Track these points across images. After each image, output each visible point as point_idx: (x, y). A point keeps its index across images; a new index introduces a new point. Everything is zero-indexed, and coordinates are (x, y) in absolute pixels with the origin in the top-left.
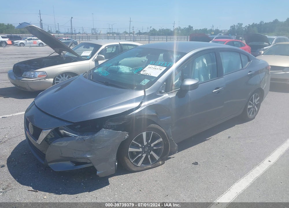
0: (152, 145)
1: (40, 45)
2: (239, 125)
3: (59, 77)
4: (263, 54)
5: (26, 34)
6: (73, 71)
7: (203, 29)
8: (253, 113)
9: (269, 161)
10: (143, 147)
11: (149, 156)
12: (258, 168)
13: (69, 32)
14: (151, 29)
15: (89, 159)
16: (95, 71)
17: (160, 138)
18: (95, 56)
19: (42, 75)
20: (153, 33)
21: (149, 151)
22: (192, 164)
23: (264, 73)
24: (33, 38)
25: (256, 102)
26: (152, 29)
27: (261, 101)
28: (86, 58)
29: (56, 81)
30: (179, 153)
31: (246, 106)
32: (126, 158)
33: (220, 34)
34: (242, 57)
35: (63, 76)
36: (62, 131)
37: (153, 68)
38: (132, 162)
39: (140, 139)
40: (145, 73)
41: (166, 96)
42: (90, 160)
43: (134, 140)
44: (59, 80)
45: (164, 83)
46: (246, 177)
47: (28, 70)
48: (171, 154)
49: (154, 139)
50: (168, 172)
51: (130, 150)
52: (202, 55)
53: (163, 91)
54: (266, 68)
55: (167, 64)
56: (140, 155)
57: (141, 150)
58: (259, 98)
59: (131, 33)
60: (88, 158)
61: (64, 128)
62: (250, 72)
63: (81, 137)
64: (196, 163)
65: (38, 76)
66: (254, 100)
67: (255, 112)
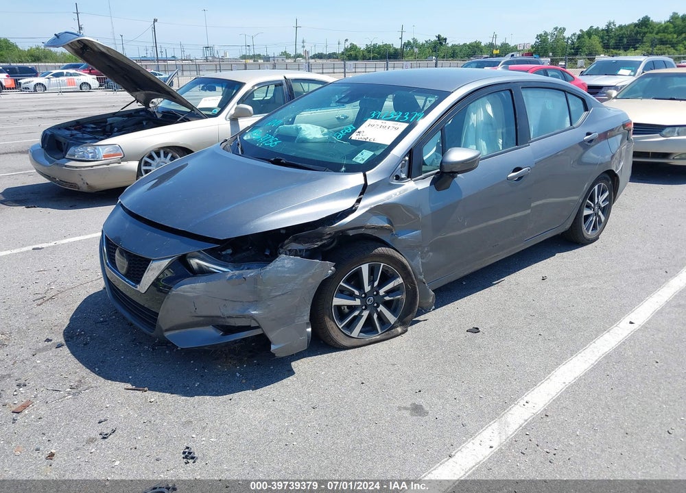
0: (382, 292)
1: (83, 88)
2: (565, 254)
3: (151, 157)
4: (616, 98)
5: (45, 62)
6: (181, 143)
7: (471, 44)
8: (595, 228)
9: (631, 323)
10: (363, 296)
11: (375, 316)
12: (606, 336)
13: (149, 56)
14: (346, 46)
15: (254, 319)
16: (245, 138)
17: (398, 277)
18: (231, 108)
19: (112, 153)
20: (352, 54)
21: (375, 305)
22: (467, 331)
23: (620, 137)
24: (65, 71)
25: (601, 203)
26: (348, 45)
27: (612, 199)
28: (210, 113)
29: (143, 168)
30: (437, 310)
31: (580, 212)
32: (327, 319)
33: (513, 55)
34: (570, 102)
35: (159, 155)
36: (194, 262)
37: (379, 127)
38: (340, 327)
39: (356, 280)
40: (363, 137)
41: (410, 186)
42: (256, 321)
43: (344, 282)
44: (150, 165)
45: (405, 157)
46: (582, 354)
47: (79, 142)
48: (420, 313)
49: (386, 279)
50: (417, 348)
51: (337, 301)
52: (484, 96)
53: (403, 176)
54: (624, 126)
55: (410, 116)
56: (356, 313)
57: (358, 302)
58: (607, 194)
59: (299, 56)
60: (252, 317)
61: (199, 254)
62: (588, 134)
63: (237, 272)
64: (476, 330)
65: (104, 156)
66: (596, 198)
67: (599, 225)
